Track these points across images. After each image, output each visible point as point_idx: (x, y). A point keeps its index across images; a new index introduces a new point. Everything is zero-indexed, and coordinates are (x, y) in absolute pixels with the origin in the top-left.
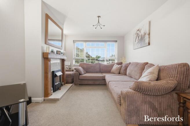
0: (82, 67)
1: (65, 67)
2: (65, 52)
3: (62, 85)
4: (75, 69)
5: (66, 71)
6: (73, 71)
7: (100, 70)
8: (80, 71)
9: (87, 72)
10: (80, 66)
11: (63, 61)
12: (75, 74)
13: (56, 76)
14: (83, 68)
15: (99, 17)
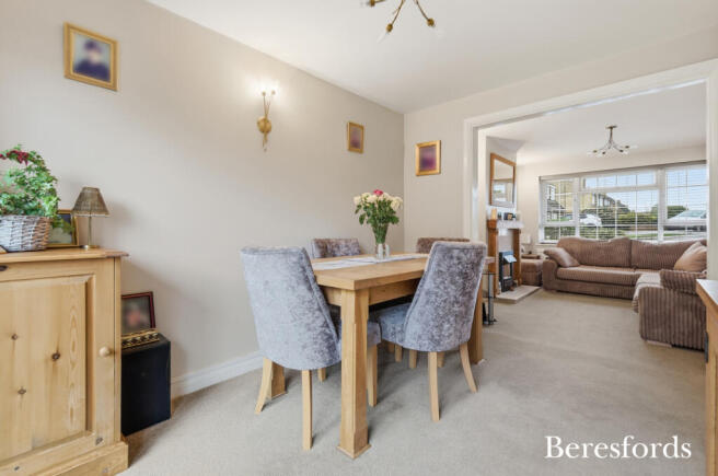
0: (567, 250)
1: (522, 247)
2: (519, 212)
3: (514, 285)
4: (545, 253)
5: (523, 257)
6: (538, 258)
7: (630, 261)
8: (561, 259)
9: (582, 263)
10: (559, 245)
11: (516, 233)
12: (545, 263)
13: (505, 262)
14: (571, 253)
15: (611, 128)
